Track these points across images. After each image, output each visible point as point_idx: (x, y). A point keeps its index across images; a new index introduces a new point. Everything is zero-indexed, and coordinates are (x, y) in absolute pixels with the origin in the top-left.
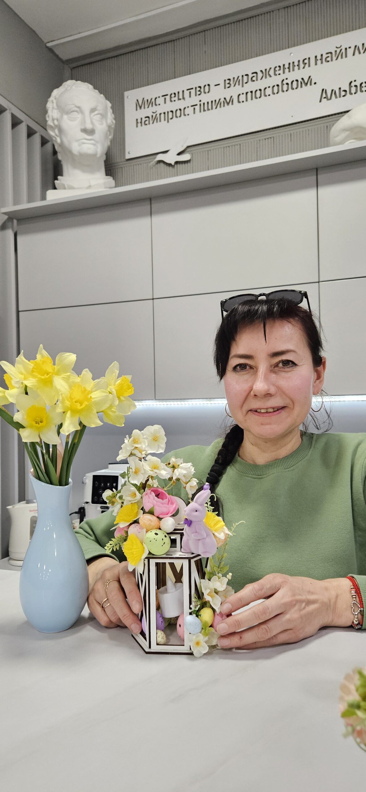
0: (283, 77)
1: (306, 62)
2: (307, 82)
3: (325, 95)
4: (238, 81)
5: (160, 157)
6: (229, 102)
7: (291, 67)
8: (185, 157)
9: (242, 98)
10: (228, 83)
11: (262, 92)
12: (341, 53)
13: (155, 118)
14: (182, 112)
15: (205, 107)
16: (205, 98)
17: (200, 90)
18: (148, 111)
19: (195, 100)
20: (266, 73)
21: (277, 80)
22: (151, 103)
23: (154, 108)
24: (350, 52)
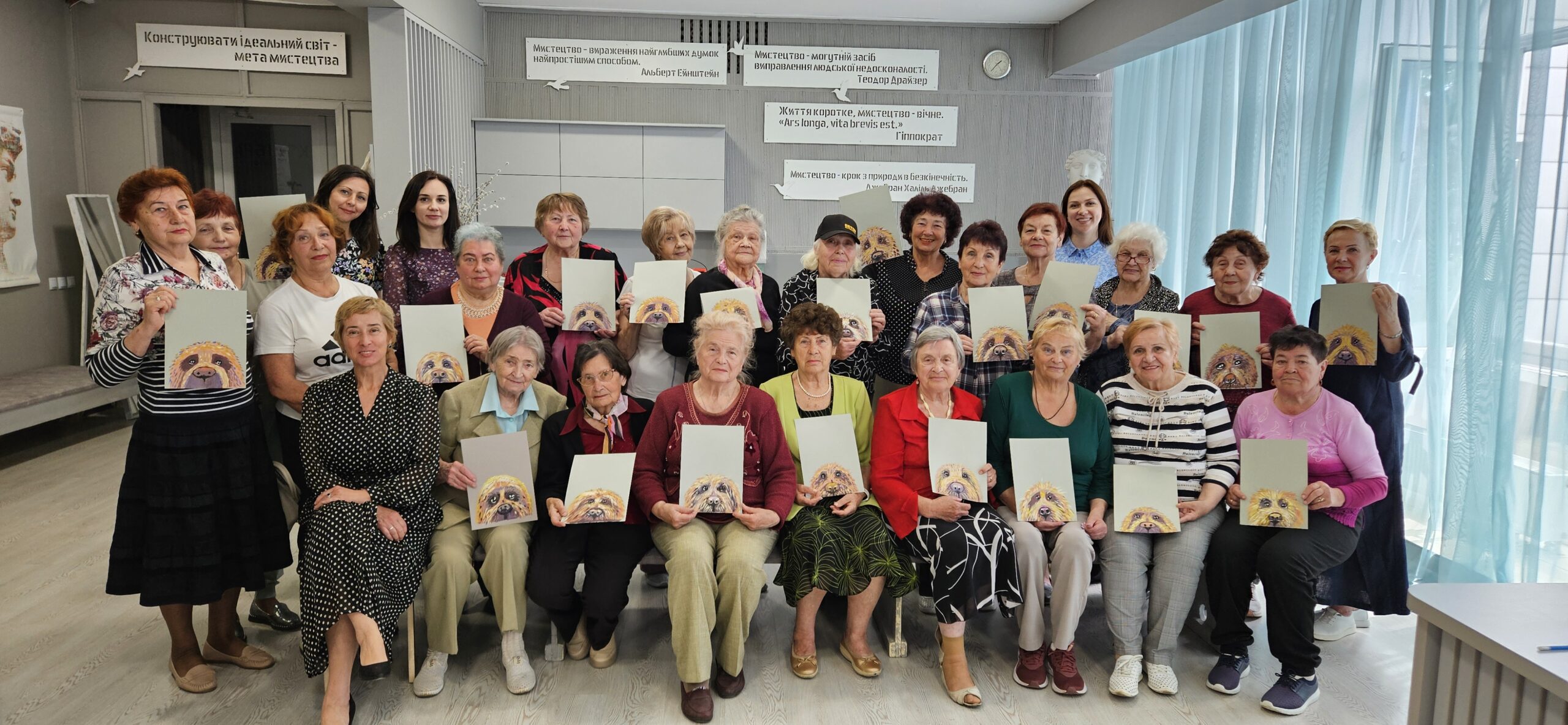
0: (622, 56)
1: (634, 52)
2: (635, 62)
3: (645, 72)
4: (597, 51)
5: (550, 84)
6: (591, 61)
7: (627, 52)
8: (567, 87)
9: (600, 61)
10: (592, 51)
11: (611, 61)
12: (653, 53)
13: (548, 59)
14: (564, 60)
15: (579, 61)
16: (578, 55)
17: (574, 50)
18: (542, 54)
19: (572, 55)
20: (613, 51)
21: (620, 57)
22: (545, 49)
23: (546, 53)
24: (657, 52)
